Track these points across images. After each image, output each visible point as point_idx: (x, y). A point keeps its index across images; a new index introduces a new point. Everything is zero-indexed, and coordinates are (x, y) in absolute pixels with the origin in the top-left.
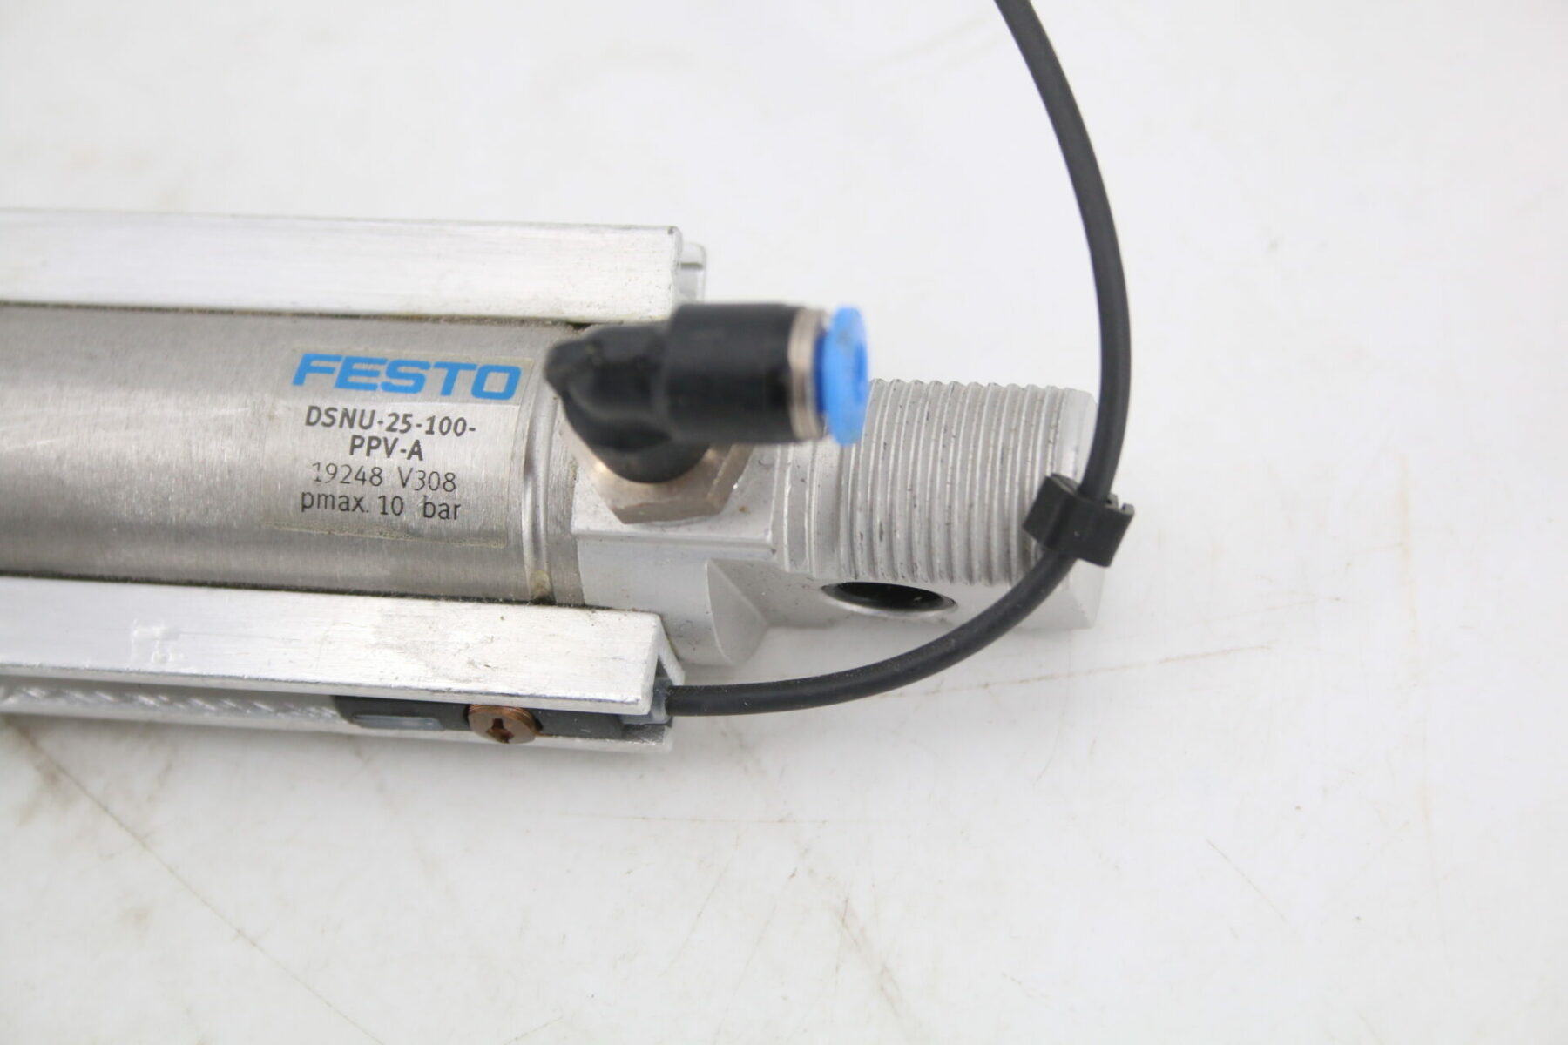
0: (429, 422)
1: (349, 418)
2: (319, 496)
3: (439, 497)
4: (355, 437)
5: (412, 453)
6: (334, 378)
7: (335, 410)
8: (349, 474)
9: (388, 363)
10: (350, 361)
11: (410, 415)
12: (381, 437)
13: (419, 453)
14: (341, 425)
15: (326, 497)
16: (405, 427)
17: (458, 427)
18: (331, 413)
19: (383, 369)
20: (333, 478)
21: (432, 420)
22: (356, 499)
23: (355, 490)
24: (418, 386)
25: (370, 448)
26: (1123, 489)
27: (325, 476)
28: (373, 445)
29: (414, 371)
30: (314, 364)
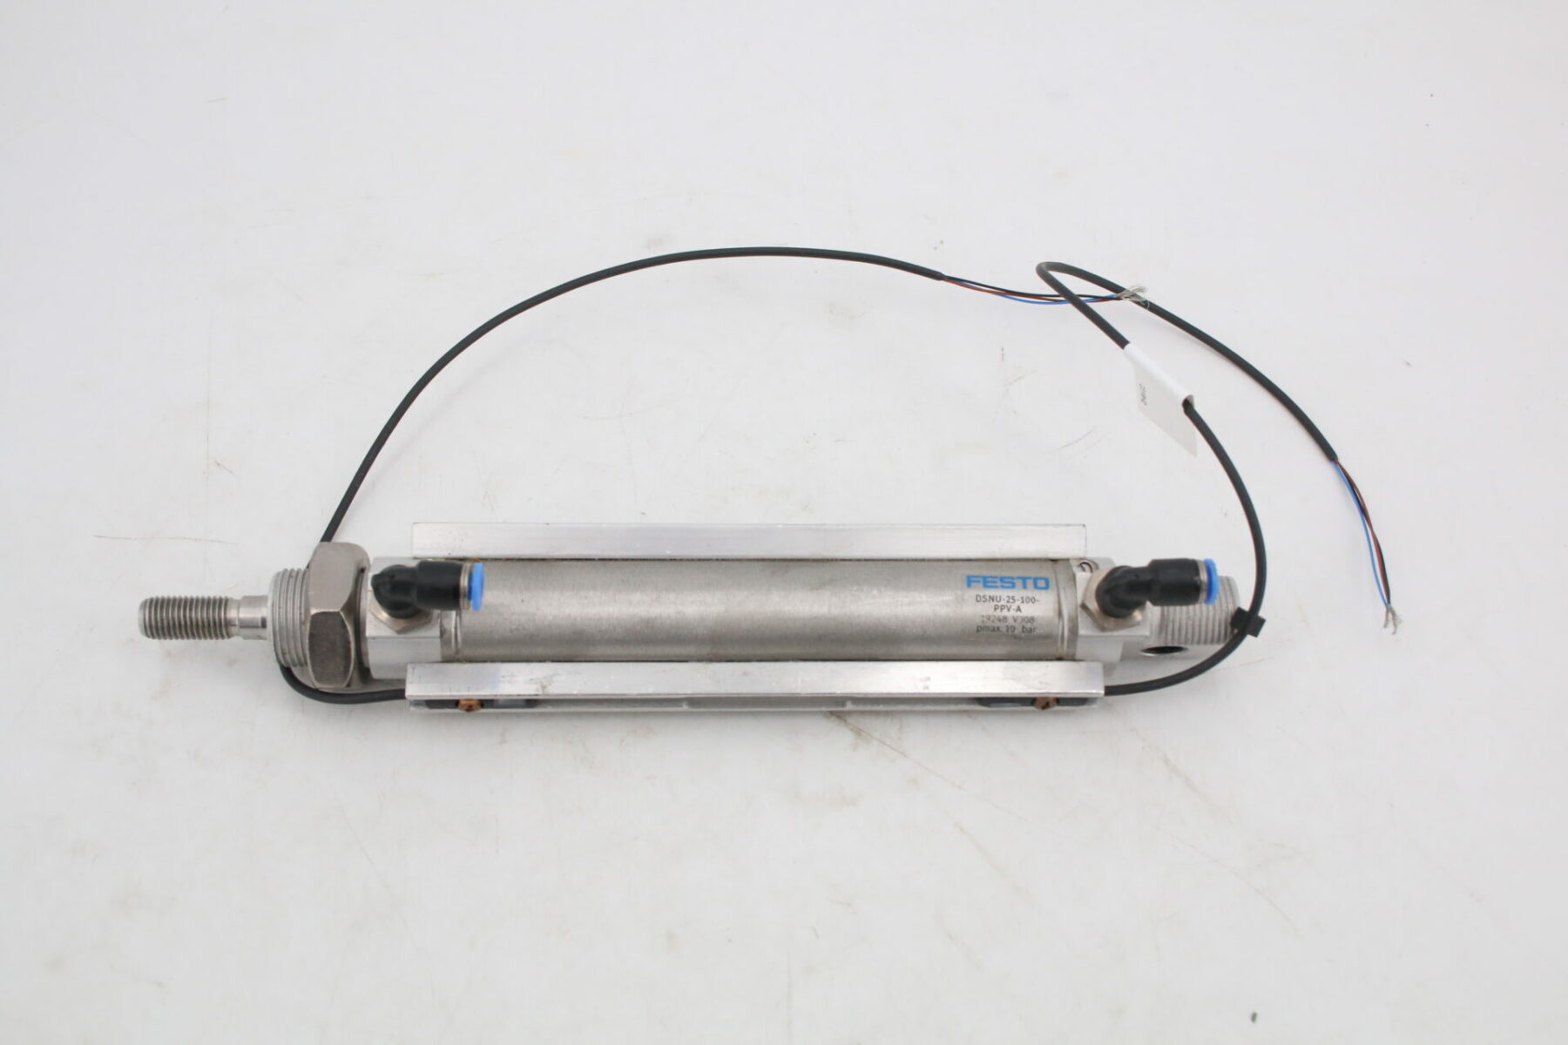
1: (992, 599)
2: (984, 627)
3: (1028, 625)
4: (995, 606)
5: (1017, 610)
6: (981, 584)
7: (985, 596)
8: (994, 619)
9: (999, 578)
11: (1014, 597)
12: (1005, 605)
13: (1020, 610)
14: (990, 601)
15: (986, 627)
16: (1013, 601)
17: (1033, 600)
19: (998, 580)
20: (988, 621)
21: (1022, 598)
22: (997, 627)
23: (997, 624)
24: (1013, 586)
26: (1262, 613)
27: (985, 620)
28: (1002, 608)
29: (1010, 580)
30: (972, 579)
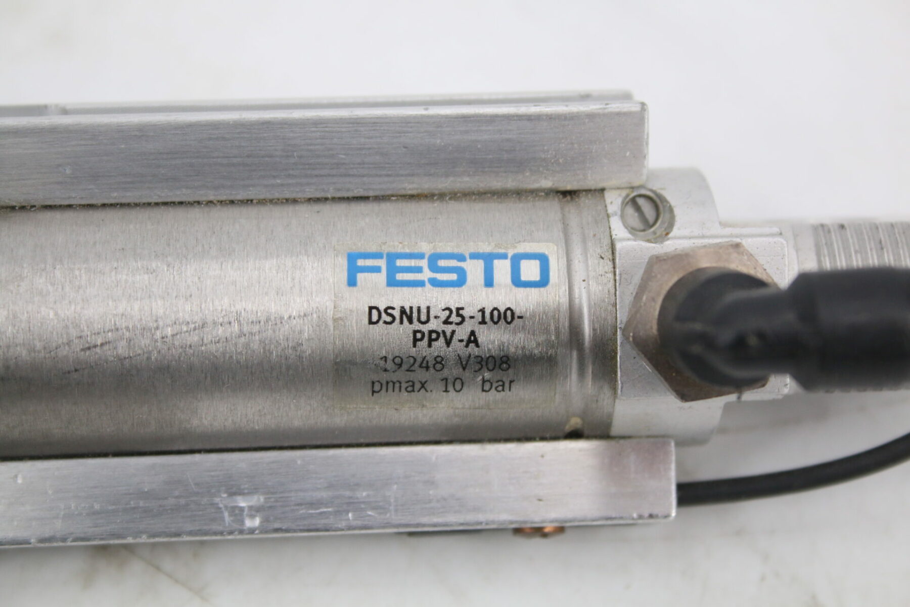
0: (480, 313)
1: (407, 315)
2: (387, 383)
4: (415, 332)
5: (469, 341)
6: (382, 277)
7: (393, 308)
8: (413, 364)
9: (427, 257)
10: (392, 258)
11: (462, 309)
12: (440, 330)
13: (476, 342)
14: (401, 322)
15: (394, 383)
16: (459, 319)
17: (506, 316)
18: (389, 311)
19: (424, 263)
20: (399, 368)
21: (483, 311)
22: (421, 382)
24: (461, 279)
25: (431, 340)
27: (393, 367)
28: (433, 336)
29: (453, 263)
30: (361, 263)
